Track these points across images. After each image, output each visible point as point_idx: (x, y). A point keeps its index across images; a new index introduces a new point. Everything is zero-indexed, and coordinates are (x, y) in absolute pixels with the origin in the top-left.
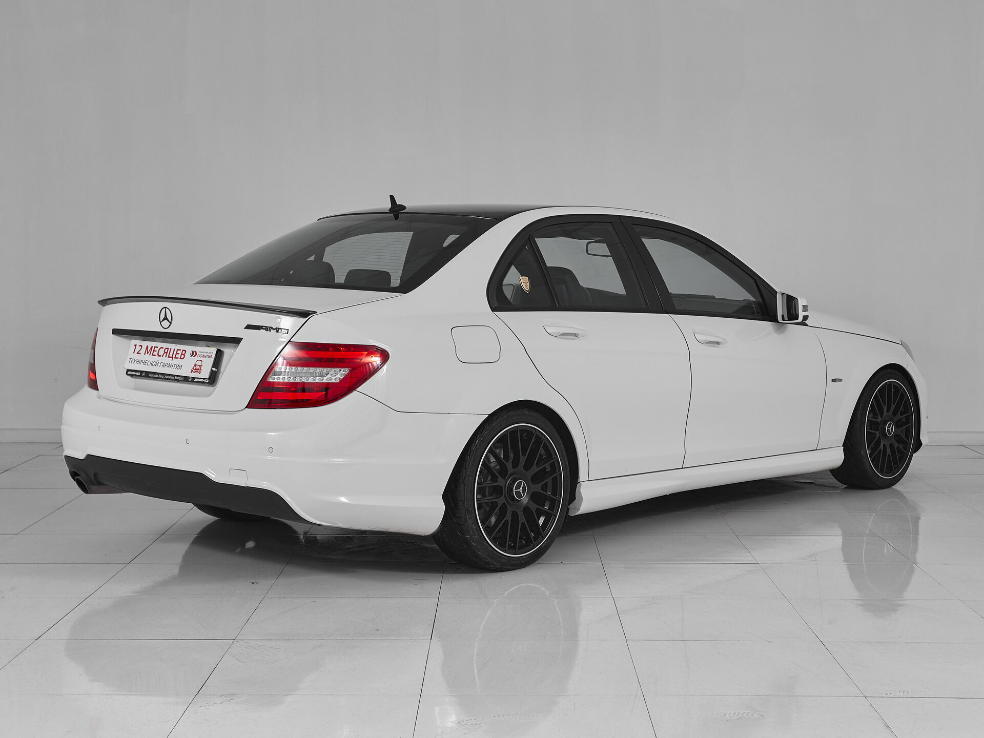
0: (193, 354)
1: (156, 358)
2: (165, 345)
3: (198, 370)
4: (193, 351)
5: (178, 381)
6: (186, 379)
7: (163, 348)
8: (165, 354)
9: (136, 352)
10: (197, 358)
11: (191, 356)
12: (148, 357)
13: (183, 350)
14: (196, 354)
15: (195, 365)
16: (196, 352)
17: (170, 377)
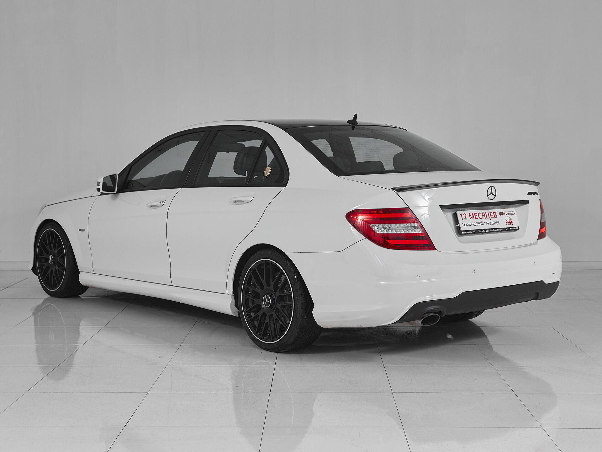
0: (501, 214)
1: (479, 221)
2: (481, 211)
3: (510, 222)
4: (500, 212)
5: (500, 231)
6: (504, 230)
7: (480, 213)
8: (484, 217)
9: (464, 218)
10: (504, 216)
11: (501, 215)
12: (473, 221)
13: (494, 213)
14: (503, 214)
15: (507, 220)
16: (502, 212)
17: (494, 230)
